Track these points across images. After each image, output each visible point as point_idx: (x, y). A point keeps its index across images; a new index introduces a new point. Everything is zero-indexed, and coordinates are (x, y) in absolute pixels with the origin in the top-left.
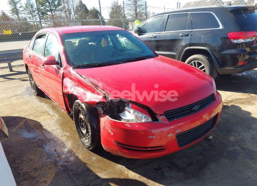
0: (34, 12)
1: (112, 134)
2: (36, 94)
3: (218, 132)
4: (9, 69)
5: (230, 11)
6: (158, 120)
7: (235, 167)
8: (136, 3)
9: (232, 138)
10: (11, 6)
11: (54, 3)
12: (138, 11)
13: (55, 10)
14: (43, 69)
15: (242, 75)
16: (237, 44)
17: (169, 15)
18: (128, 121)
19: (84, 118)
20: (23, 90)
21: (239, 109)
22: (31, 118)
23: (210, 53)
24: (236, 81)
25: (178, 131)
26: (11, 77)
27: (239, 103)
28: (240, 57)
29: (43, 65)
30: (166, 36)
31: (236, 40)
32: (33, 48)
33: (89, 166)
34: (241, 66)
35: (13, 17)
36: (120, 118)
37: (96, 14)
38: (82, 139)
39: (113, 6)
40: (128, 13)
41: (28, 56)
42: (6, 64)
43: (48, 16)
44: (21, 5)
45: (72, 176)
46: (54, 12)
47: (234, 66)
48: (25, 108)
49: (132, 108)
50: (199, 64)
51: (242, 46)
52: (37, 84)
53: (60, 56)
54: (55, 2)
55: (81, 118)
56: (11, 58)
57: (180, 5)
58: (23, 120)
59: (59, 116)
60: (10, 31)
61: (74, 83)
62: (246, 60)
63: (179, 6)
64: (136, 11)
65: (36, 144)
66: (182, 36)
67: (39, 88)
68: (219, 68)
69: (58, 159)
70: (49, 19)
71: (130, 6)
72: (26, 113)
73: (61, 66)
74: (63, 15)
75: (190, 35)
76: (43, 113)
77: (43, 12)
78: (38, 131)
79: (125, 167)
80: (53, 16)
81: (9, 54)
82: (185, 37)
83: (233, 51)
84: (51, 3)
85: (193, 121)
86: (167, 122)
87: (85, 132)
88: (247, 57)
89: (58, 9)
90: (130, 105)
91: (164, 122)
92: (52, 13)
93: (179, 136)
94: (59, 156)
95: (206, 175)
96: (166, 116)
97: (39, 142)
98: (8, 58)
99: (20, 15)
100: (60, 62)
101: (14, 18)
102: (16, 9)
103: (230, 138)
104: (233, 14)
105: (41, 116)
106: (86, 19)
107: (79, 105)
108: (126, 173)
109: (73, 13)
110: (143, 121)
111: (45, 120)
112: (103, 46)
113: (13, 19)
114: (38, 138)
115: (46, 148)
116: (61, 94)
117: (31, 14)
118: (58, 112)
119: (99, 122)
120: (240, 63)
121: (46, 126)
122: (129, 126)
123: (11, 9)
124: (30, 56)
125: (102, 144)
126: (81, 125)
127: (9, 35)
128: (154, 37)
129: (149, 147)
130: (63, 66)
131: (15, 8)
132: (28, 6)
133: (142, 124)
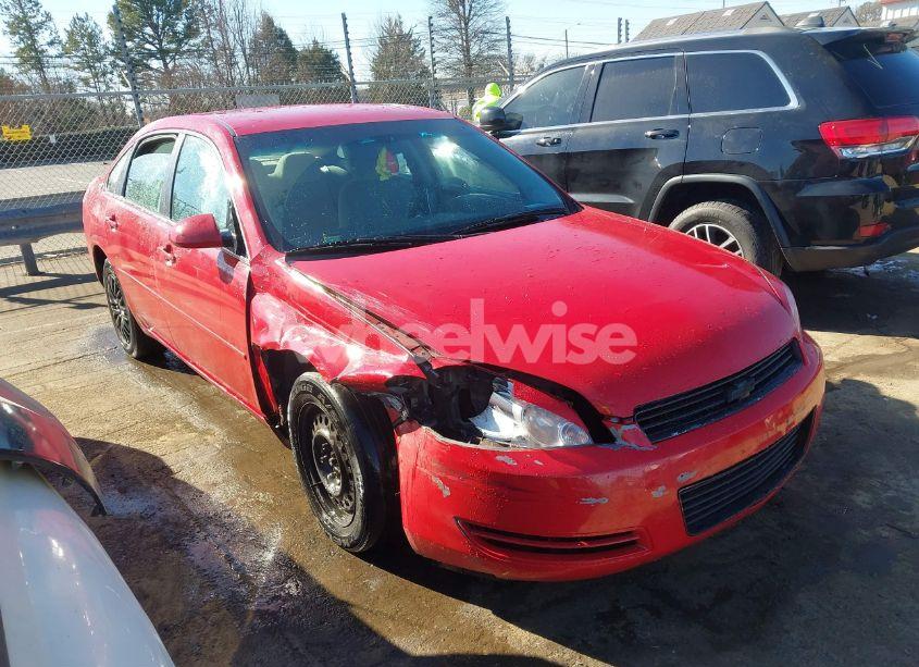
0: (100, 59)
1: (447, 492)
2: (134, 354)
3: (807, 477)
4: (23, 266)
5: (824, 46)
6: (611, 439)
7: (887, 601)
8: (466, 24)
9: (862, 499)
10: (17, 38)
11: (173, 26)
12: (474, 50)
13: (177, 51)
14: (169, 263)
15: (866, 272)
16: (854, 164)
17: (604, 64)
18: (506, 443)
19: (332, 437)
20: (85, 340)
21: (874, 393)
22: (123, 442)
23: (758, 195)
24: (847, 295)
25: (687, 477)
26: (33, 295)
27: (868, 372)
28: (865, 206)
29: (169, 249)
30: (596, 140)
31: (848, 150)
32: (124, 189)
33: (360, 614)
34: (869, 241)
35: (24, 79)
36: (474, 435)
37: (323, 64)
38: (325, 516)
39: (385, 34)
40: (441, 59)
41: (108, 218)
42: (11, 247)
43: (150, 72)
44: (54, 35)
45: (301, 651)
46: (173, 59)
47: (845, 242)
48: (103, 405)
49: (519, 396)
50: (719, 237)
51: (871, 172)
52: (143, 316)
53: (234, 215)
54: (175, 25)
55: (321, 439)
56: (32, 225)
57: (627, 29)
58: (97, 451)
59: (229, 433)
60: (26, 128)
61: (293, 311)
62: (885, 219)
63: (623, 33)
64: (468, 51)
65: (156, 538)
66: (653, 137)
67: (149, 331)
68: (789, 250)
69: (243, 590)
70: (155, 83)
71: (445, 33)
72: (107, 426)
73: (242, 251)
74: (207, 68)
75: (682, 134)
76: (170, 421)
77: (133, 59)
78: (155, 489)
79: (490, 612)
80: (168, 72)
81: (24, 211)
82: (665, 141)
83: (839, 188)
84: (163, 29)
85: (736, 440)
86: (648, 446)
87: (339, 488)
88: (889, 208)
89: (186, 48)
90: (511, 385)
91: (634, 445)
92: (166, 65)
93: (688, 495)
94: (245, 579)
95: (787, 632)
96: (641, 425)
97: (167, 529)
98: (21, 228)
99: (51, 73)
100: (234, 235)
101: (27, 83)
102: (36, 50)
103: (854, 497)
104: (834, 56)
105: (160, 434)
106: (288, 81)
107: (317, 391)
108: (498, 634)
109: (241, 62)
110: (561, 443)
111: (177, 447)
112: (383, 178)
113: (23, 88)
114: (159, 514)
115: (193, 550)
116: (243, 352)
117: (90, 67)
118: (222, 417)
119: (392, 449)
120: (866, 232)
121: (182, 468)
122: (510, 462)
123: (15, 49)
124: (113, 219)
125: (406, 530)
126: (319, 463)
127: (24, 142)
128: (553, 143)
129: (587, 539)
130: (248, 252)
131: (32, 47)
132: (79, 39)
133: (555, 454)
